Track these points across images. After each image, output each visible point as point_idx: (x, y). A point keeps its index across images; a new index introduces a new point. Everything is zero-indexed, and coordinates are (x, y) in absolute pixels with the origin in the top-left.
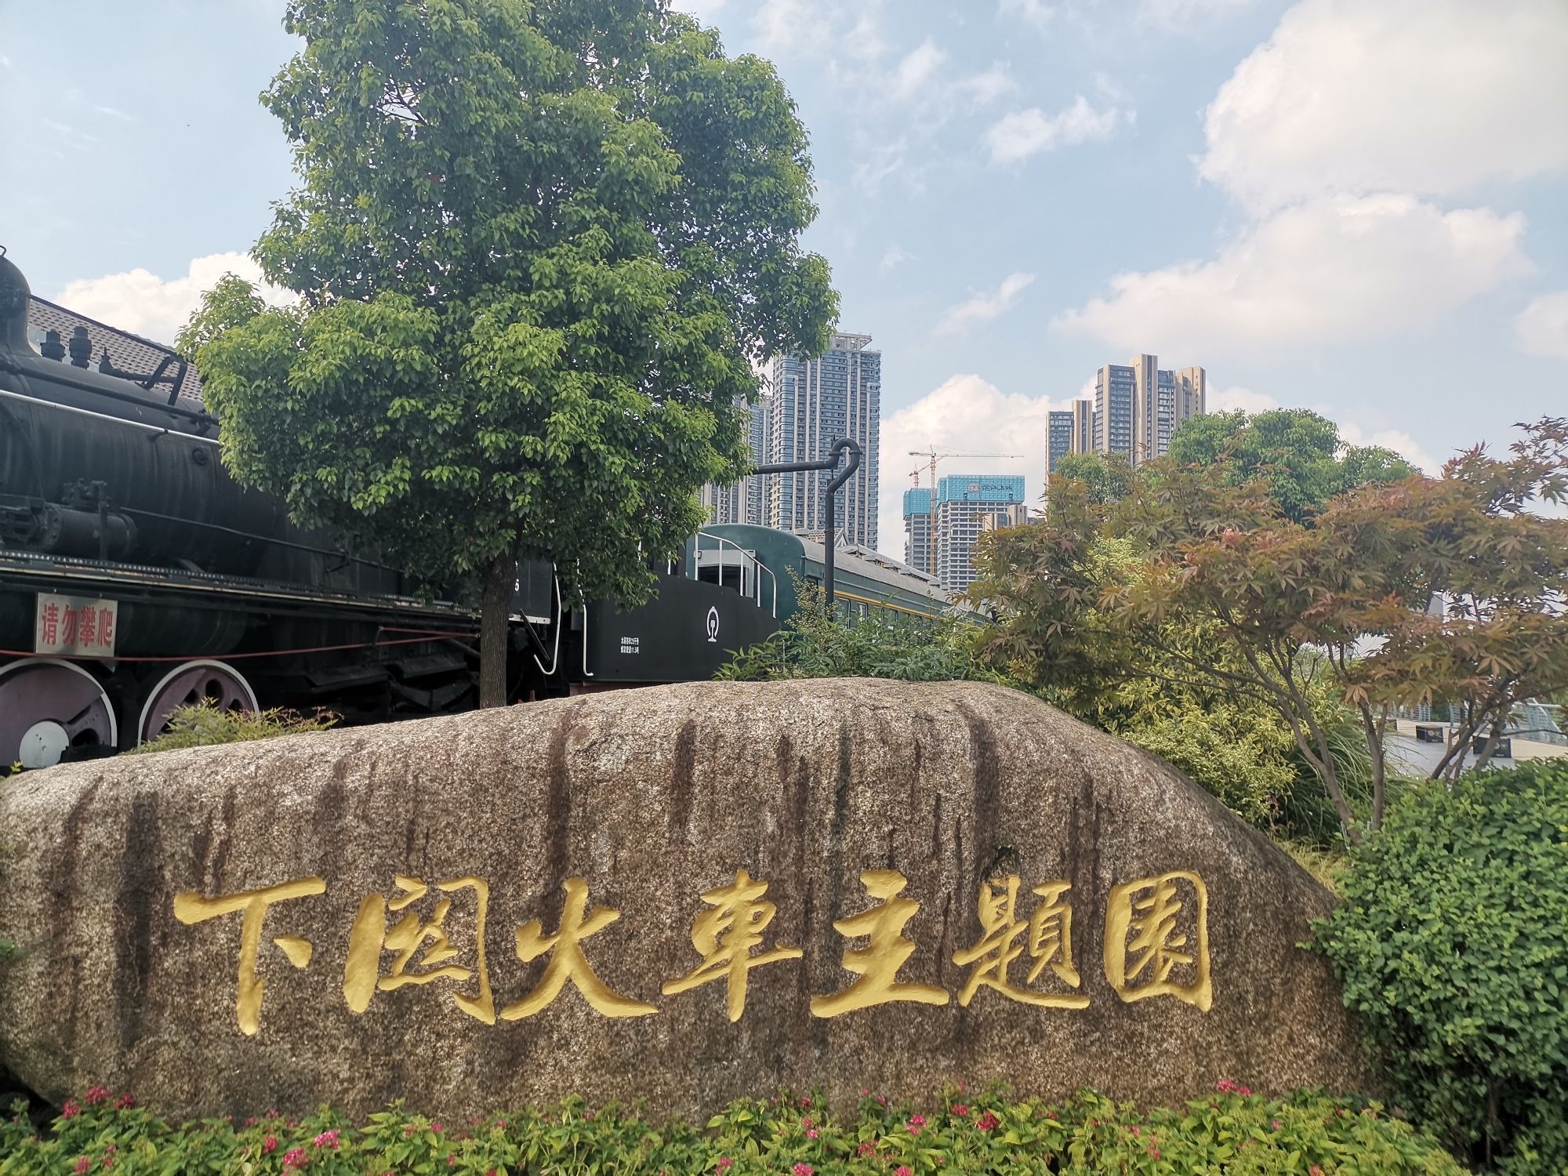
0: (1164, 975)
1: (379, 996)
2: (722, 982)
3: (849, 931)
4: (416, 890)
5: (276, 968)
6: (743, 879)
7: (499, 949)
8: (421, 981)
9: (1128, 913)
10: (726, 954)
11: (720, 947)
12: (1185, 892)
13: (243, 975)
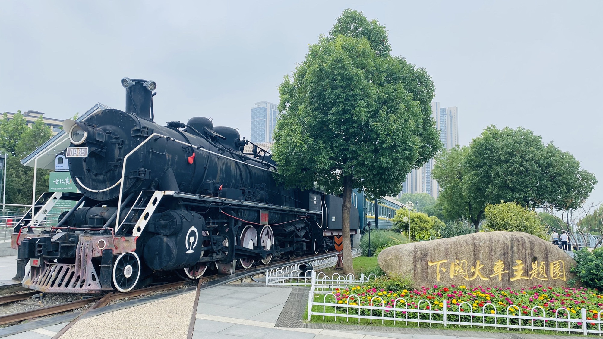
0: (559, 276)
1: (454, 276)
2: (498, 275)
3: (514, 268)
4: (458, 262)
5: (441, 272)
6: (500, 261)
7: (469, 270)
8: (459, 274)
9: (553, 266)
10: (498, 272)
11: (497, 271)
12: (561, 263)
13: (437, 273)
